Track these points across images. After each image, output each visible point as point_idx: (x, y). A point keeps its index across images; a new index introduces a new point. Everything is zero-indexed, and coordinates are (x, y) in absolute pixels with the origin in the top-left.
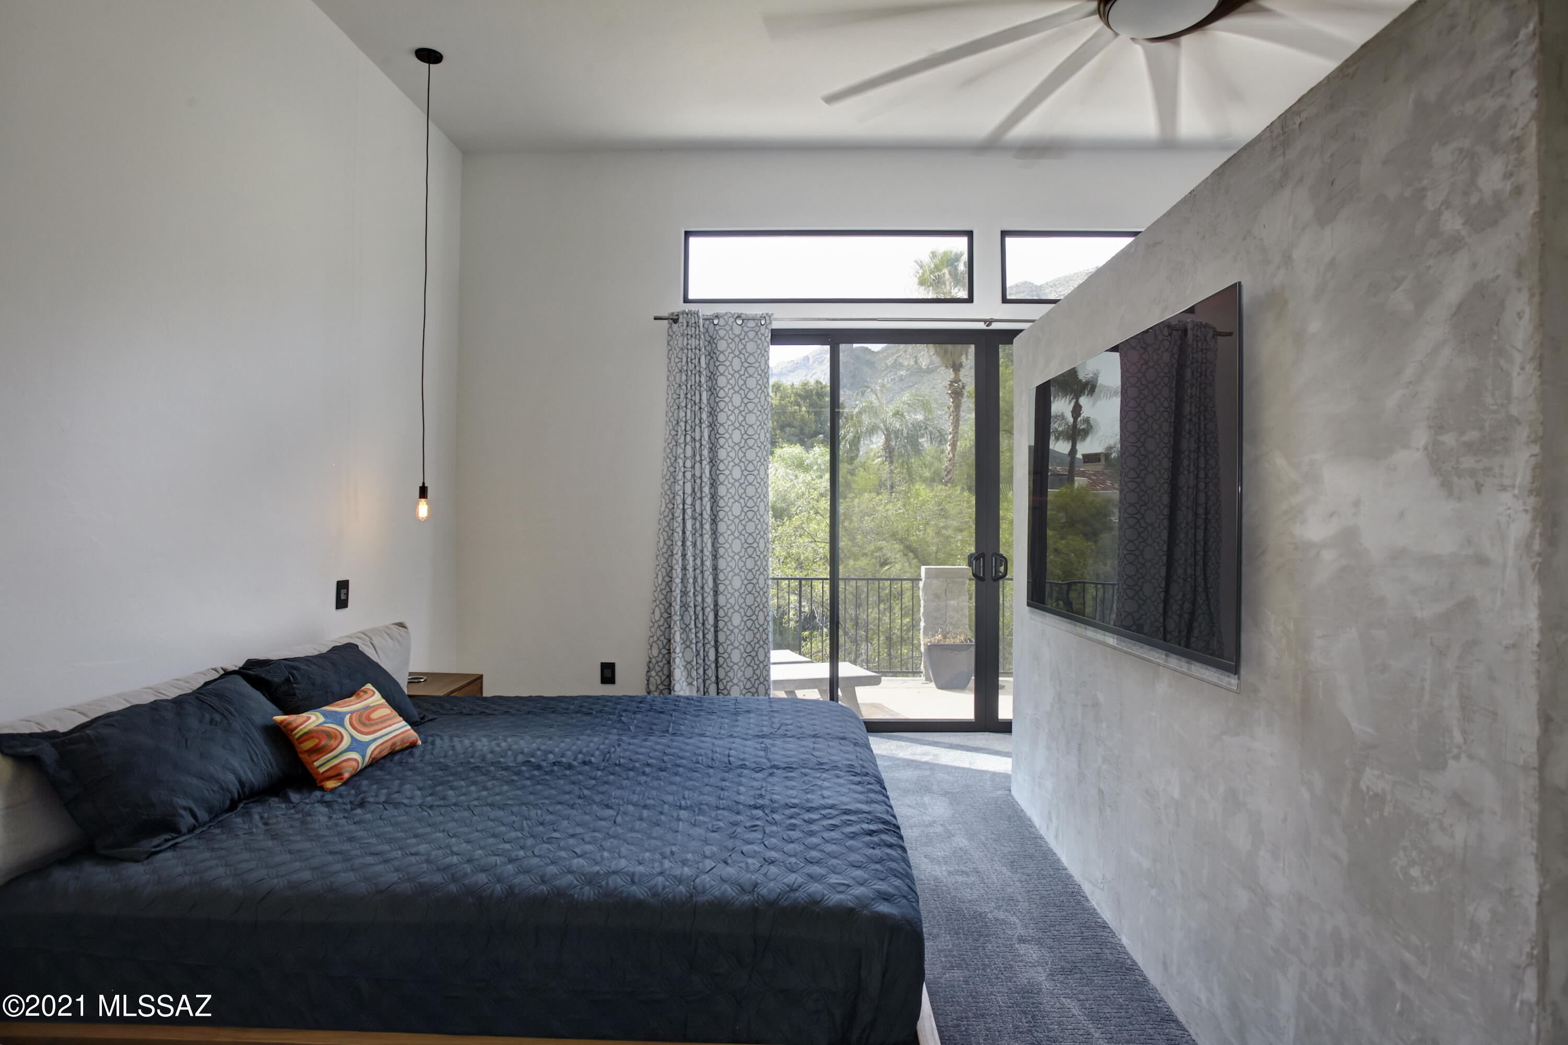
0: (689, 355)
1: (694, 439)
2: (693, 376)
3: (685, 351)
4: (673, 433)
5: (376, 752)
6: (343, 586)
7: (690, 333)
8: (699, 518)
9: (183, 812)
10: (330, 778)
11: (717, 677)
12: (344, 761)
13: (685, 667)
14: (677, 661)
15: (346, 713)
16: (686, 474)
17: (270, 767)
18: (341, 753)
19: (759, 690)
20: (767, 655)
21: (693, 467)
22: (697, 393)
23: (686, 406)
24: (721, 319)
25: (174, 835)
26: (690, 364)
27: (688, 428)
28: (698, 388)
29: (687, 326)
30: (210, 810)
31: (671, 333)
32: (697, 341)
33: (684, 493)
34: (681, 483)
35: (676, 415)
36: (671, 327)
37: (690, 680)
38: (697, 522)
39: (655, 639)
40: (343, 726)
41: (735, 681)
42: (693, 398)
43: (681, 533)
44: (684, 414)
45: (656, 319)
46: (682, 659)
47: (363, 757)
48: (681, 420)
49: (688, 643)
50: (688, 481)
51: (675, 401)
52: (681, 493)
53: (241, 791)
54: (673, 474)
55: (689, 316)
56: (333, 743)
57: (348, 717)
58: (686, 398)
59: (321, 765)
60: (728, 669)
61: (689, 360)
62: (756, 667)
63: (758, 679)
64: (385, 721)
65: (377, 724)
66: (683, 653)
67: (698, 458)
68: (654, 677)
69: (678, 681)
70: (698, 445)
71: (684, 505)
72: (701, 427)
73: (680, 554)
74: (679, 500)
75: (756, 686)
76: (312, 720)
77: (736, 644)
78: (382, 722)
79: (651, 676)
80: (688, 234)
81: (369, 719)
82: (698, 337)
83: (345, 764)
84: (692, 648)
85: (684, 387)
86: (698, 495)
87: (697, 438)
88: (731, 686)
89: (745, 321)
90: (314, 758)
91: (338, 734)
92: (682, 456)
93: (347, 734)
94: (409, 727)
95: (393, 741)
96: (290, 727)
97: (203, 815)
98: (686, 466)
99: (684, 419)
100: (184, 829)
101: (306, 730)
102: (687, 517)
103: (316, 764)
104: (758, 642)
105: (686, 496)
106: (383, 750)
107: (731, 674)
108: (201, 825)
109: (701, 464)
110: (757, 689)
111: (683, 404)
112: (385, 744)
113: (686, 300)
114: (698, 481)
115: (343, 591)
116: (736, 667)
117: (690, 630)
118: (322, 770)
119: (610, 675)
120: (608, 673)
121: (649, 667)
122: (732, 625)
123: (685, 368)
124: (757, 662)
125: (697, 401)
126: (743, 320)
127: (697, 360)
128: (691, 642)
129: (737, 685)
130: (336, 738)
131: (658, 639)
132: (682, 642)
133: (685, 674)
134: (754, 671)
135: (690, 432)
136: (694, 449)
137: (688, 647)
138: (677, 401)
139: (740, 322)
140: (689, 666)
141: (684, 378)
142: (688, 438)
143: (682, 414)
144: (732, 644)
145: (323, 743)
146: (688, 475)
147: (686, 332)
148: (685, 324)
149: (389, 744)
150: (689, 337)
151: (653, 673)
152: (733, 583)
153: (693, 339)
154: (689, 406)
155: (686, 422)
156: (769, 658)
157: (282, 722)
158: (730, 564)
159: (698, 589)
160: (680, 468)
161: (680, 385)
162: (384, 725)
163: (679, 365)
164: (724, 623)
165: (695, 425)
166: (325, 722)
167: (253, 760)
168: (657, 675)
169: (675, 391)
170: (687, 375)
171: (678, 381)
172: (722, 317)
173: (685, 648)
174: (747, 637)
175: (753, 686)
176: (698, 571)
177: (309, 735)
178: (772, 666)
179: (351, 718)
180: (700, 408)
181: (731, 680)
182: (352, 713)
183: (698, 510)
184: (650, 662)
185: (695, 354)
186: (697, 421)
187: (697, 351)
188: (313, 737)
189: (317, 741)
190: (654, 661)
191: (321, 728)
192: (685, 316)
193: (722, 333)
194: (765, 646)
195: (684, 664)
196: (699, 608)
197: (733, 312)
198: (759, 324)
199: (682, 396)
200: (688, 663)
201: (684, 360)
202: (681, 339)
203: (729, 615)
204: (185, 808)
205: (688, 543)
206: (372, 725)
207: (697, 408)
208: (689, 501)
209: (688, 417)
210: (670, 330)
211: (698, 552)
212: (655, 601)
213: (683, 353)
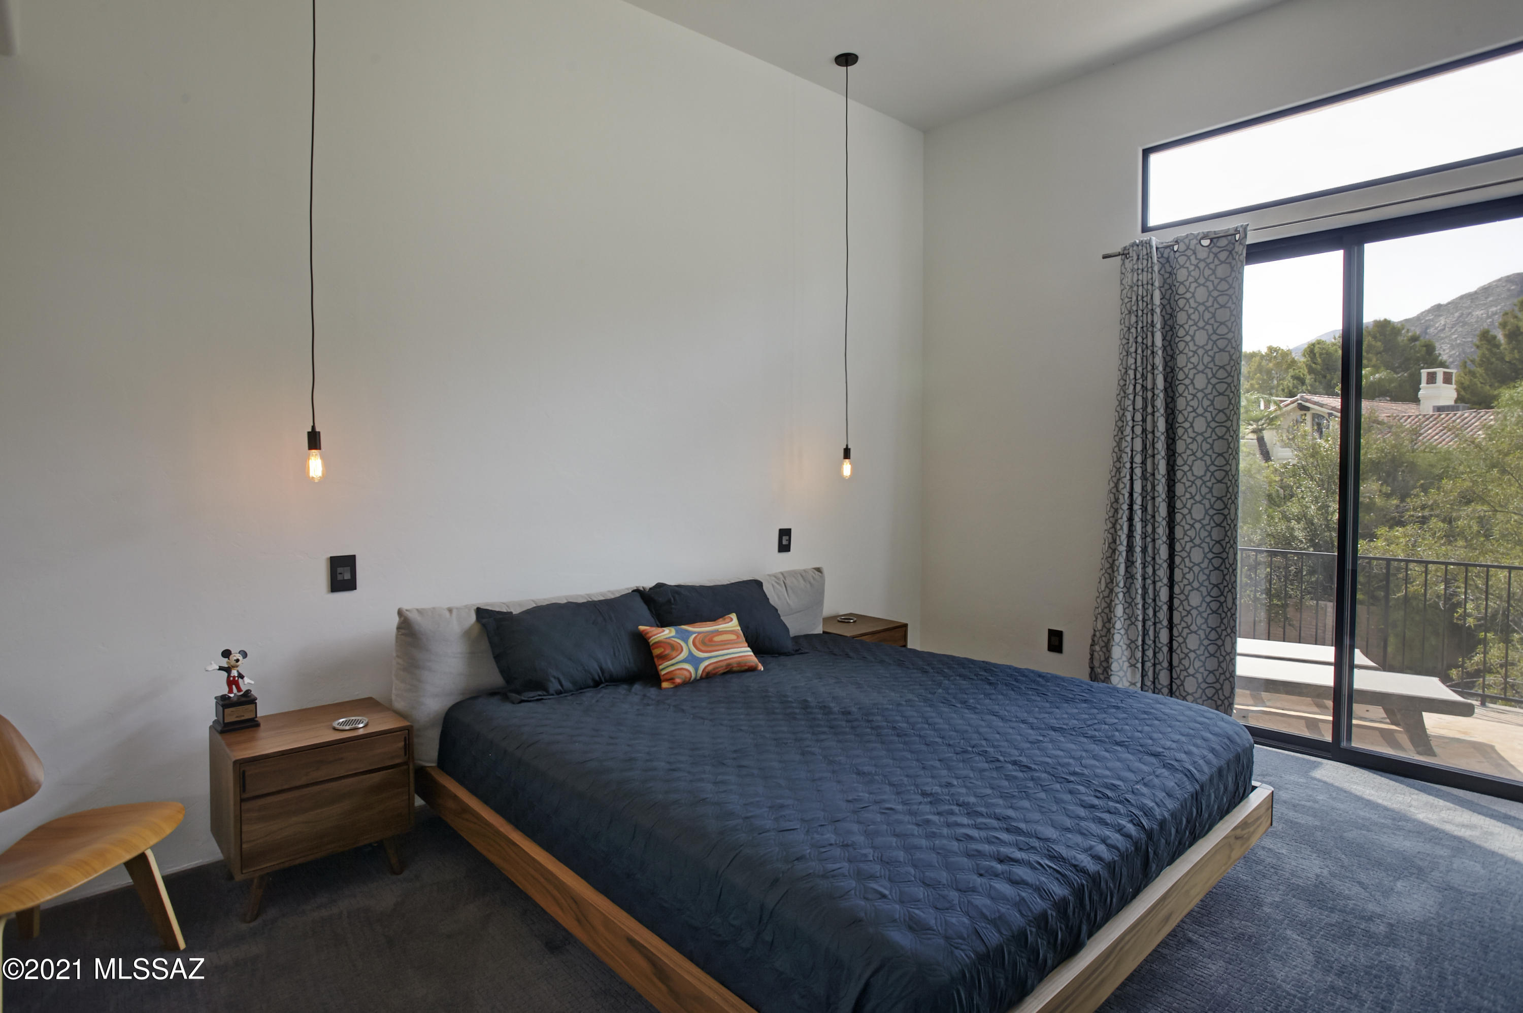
0: (1140, 293)
1: (1144, 388)
2: (1145, 316)
3: (1135, 288)
4: (1122, 383)
5: (710, 668)
6: (785, 534)
7: (1140, 267)
8: (1151, 478)
9: (552, 679)
10: (667, 680)
11: (1171, 663)
12: (678, 669)
13: (1129, 646)
14: (1117, 637)
15: (695, 633)
16: (1135, 428)
17: (627, 661)
18: (677, 663)
19: (1224, 687)
20: (1234, 644)
21: (1144, 420)
22: (1149, 334)
23: (1136, 352)
24: (1181, 244)
25: (545, 693)
26: (1140, 303)
27: (1139, 376)
28: (1150, 329)
29: (1138, 259)
30: (574, 683)
31: (1124, 271)
32: (1150, 275)
33: (1132, 451)
34: (1129, 439)
35: (1124, 362)
36: (1123, 263)
37: (1133, 661)
38: (1149, 482)
39: (1100, 611)
40: (686, 643)
41: (1191, 671)
42: (1145, 341)
43: (1127, 495)
44: (1133, 361)
45: (1105, 257)
46: (1125, 637)
47: (696, 670)
48: (1130, 369)
49: (1133, 619)
50: (1137, 436)
51: (1124, 347)
52: (1128, 450)
53: (601, 675)
54: (1121, 430)
55: (1140, 247)
56: (674, 654)
57: (694, 636)
58: (1136, 342)
59: (665, 668)
60: (1182, 656)
61: (1140, 298)
62: (1221, 659)
63: (1224, 673)
64: (725, 645)
65: (717, 645)
66: (1127, 630)
67: (1149, 410)
68: (1098, 652)
69: (1117, 660)
70: (1150, 394)
71: (1132, 463)
72: (1153, 374)
73: (1125, 518)
74: (1126, 458)
75: (1221, 681)
76: (667, 633)
77: (1194, 628)
78: (722, 645)
79: (1095, 651)
80: (1147, 152)
81: (711, 640)
82: (1150, 270)
83: (678, 672)
84: (1136, 626)
85: (1133, 330)
86: (1150, 452)
87: (1149, 387)
88: (1185, 677)
89: (1215, 240)
90: (660, 663)
91: (680, 649)
92: (1131, 408)
93: (687, 649)
94: (752, 654)
95: (728, 661)
96: (648, 635)
97: (567, 685)
98: (1135, 419)
99: (1133, 367)
100: (551, 691)
101: (657, 640)
102: (1135, 477)
103: (661, 667)
104: (1226, 629)
105: (1134, 453)
106: (717, 668)
107: (1186, 662)
108: (566, 692)
109: (1154, 416)
110: (1222, 685)
111: (1133, 350)
112: (719, 664)
113: (1145, 229)
114: (1150, 436)
115: (785, 538)
116: (1192, 655)
117: (1136, 604)
118: (663, 673)
119: (1057, 643)
120: (1056, 641)
121: (1093, 641)
122: (1189, 605)
123: (1134, 308)
124: (1224, 654)
125: (1149, 344)
126: (1211, 240)
127: (1149, 297)
128: (1137, 619)
129: (1193, 676)
130: (677, 650)
131: (1103, 611)
132: (1126, 617)
133: (1127, 653)
134: (1219, 663)
135: (1140, 381)
136: (1145, 399)
137: (1133, 623)
138: (1126, 346)
139: (1206, 242)
140: (1133, 646)
141: (1133, 319)
142: (1139, 387)
143: (1131, 361)
144: (1188, 627)
145: (667, 652)
146: (1138, 430)
147: (1136, 267)
148: (1135, 258)
149: (724, 663)
150: (1140, 271)
151: (1097, 648)
152: (1191, 555)
153: (1145, 273)
154: (1139, 351)
155: (1136, 370)
156: (1235, 650)
157: (644, 631)
158: (1189, 533)
159: (1149, 559)
160: (1127, 422)
161: (1129, 329)
162: (722, 647)
163: (1128, 305)
164: (1179, 602)
165: (1147, 372)
166: (673, 637)
167: (615, 654)
168: (1101, 650)
169: (1124, 336)
170: (1137, 316)
171: (1127, 324)
172: (1182, 241)
173: (1129, 625)
174: (1209, 621)
175: (1217, 681)
176: (1149, 539)
177: (658, 644)
178: (1238, 658)
179: (695, 638)
180: (1153, 352)
181: (1186, 670)
182: (699, 633)
183: (1149, 469)
184: (1094, 635)
185: (1147, 290)
186: (1149, 368)
187: (1150, 287)
188: (660, 646)
189: (663, 650)
190: (1097, 633)
191: (668, 641)
192: (1135, 248)
193: (1182, 260)
194: (1232, 635)
195: (1128, 642)
196: (1149, 581)
197: (1195, 233)
198: (1234, 241)
199: (1131, 340)
200: (1132, 642)
201: (1134, 298)
202: (1130, 275)
203: (1186, 592)
204: (555, 678)
205: (1136, 507)
206: (712, 646)
207: (1149, 352)
208: (1138, 459)
209: (1139, 363)
210: (1123, 267)
211: (1149, 517)
212: (1102, 569)
213: (1132, 291)
